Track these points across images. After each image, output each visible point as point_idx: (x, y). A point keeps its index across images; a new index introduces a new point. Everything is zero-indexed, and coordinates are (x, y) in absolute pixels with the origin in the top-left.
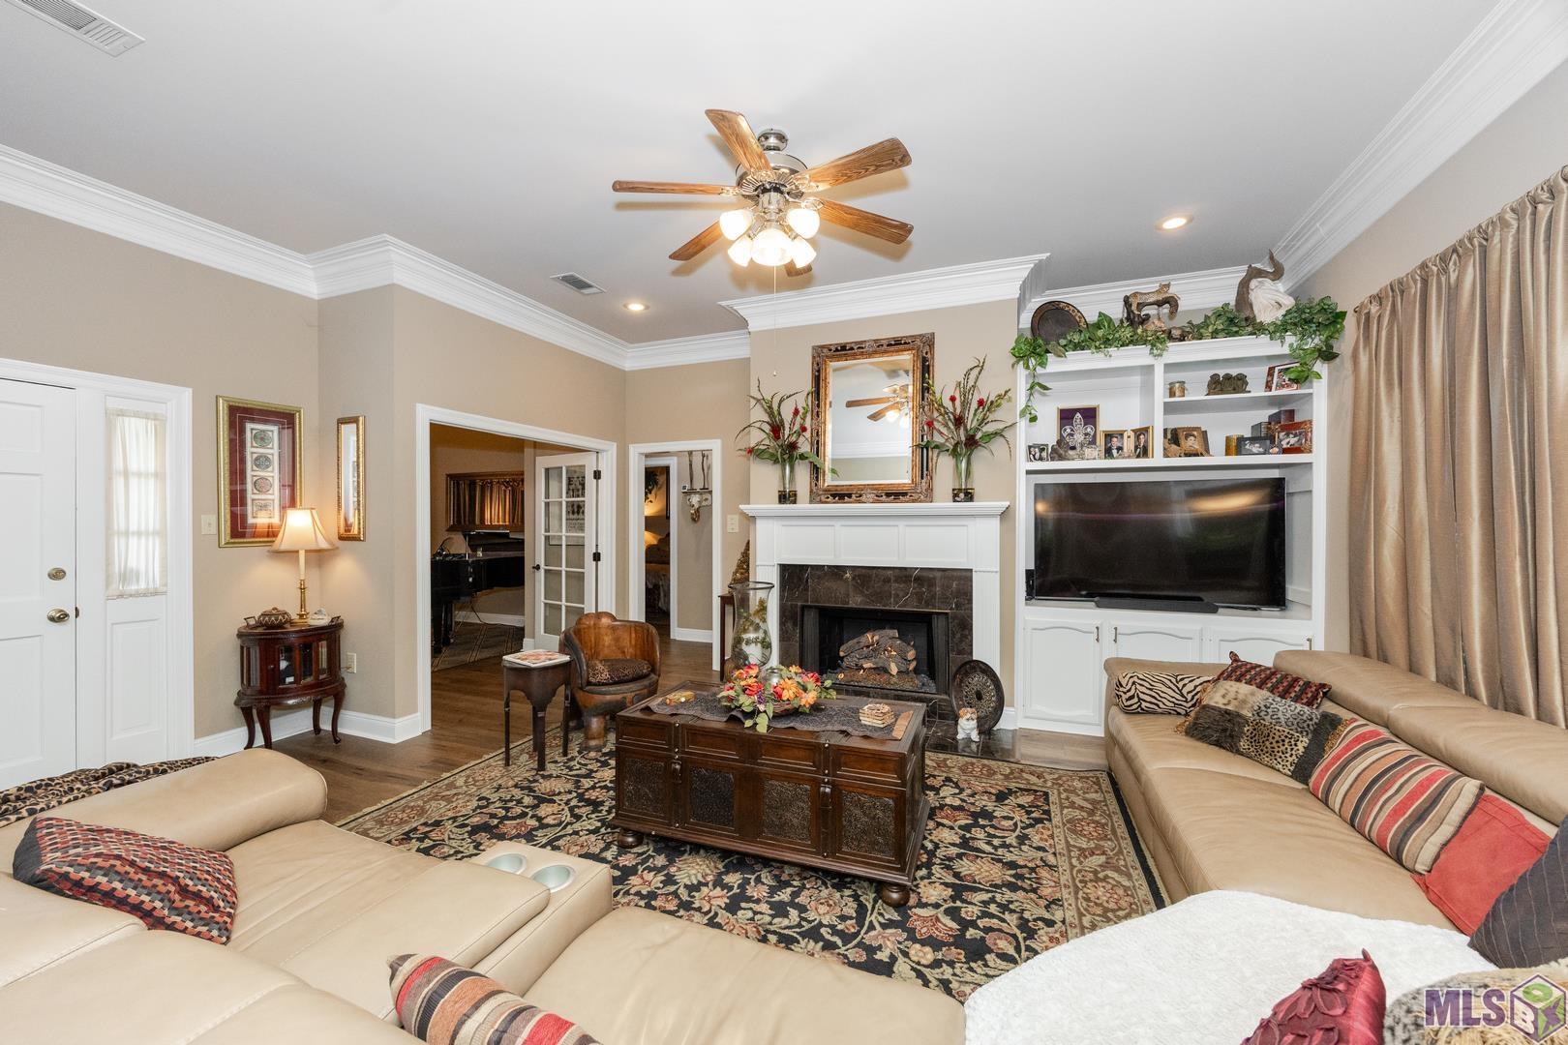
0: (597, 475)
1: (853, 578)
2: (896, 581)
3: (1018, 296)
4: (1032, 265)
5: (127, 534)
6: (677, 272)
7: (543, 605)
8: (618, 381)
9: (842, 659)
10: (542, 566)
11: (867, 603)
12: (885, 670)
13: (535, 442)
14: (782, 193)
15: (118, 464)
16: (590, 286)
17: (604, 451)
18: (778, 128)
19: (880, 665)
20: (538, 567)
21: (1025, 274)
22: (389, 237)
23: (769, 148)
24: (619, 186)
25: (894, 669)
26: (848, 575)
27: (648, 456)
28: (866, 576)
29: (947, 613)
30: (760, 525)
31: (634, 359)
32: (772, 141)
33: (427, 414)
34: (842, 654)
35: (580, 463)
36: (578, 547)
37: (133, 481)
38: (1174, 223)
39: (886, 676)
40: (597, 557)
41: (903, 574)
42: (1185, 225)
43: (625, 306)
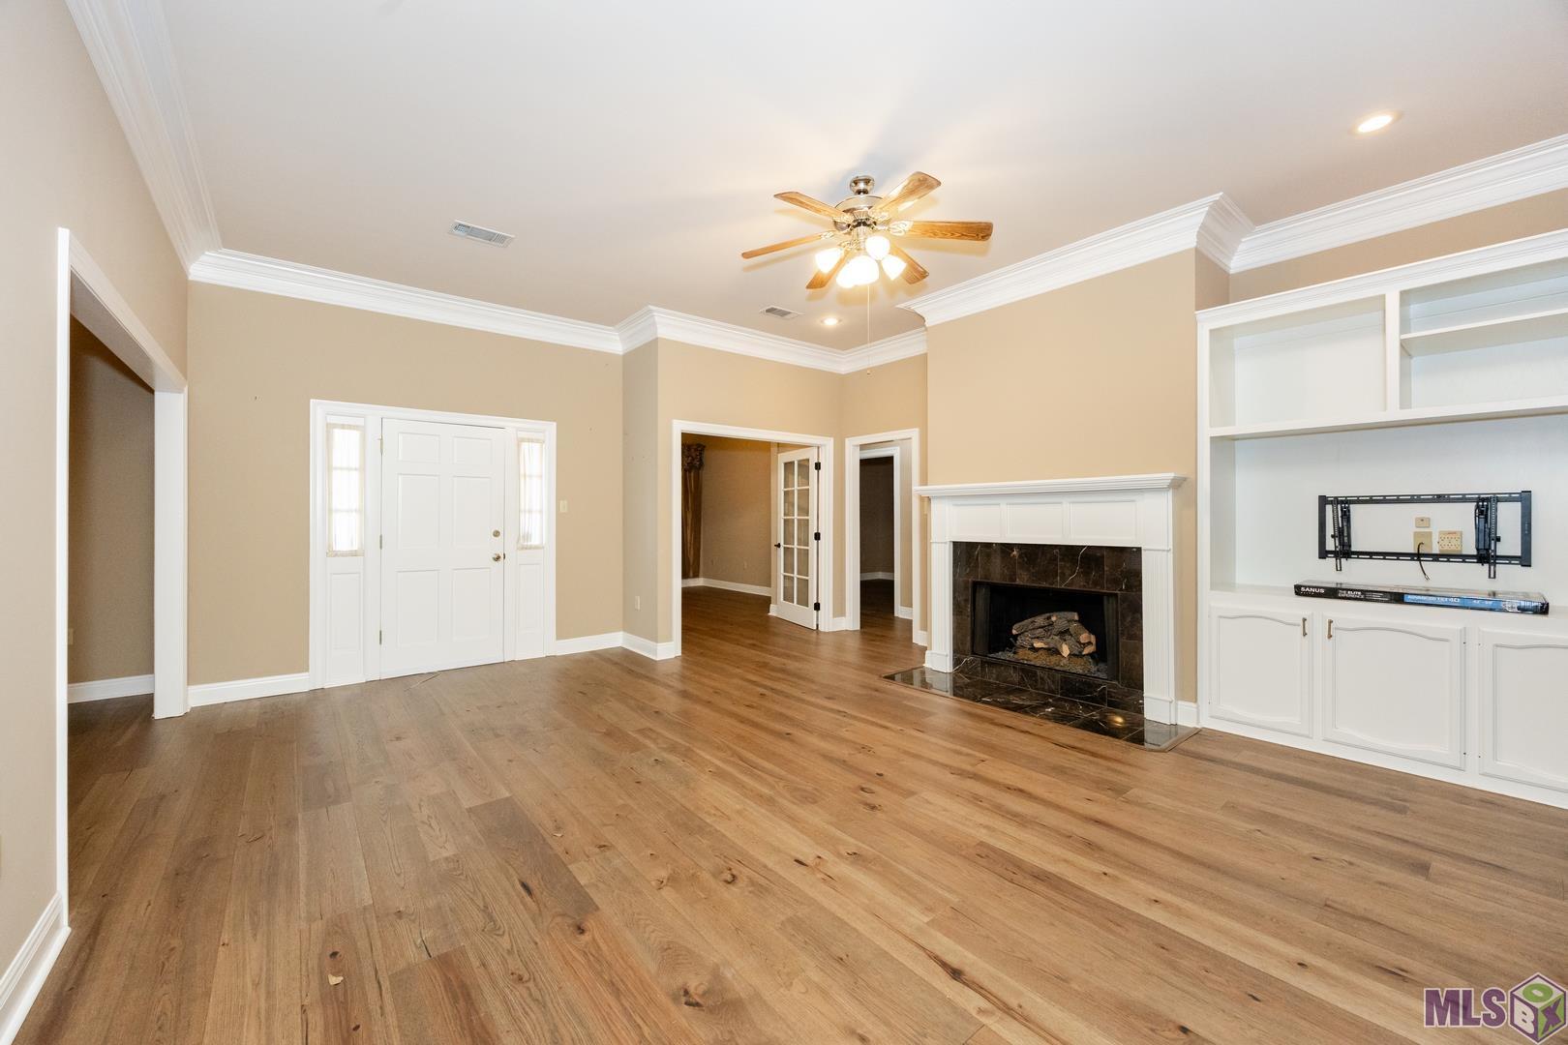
0: (818, 466)
1: (1020, 556)
2: (1062, 560)
3: (1195, 244)
4: (1207, 209)
5: (530, 511)
6: (810, 298)
7: (782, 577)
8: (840, 385)
9: (1015, 637)
10: (782, 544)
11: (1033, 581)
12: (1057, 652)
13: (778, 444)
14: (869, 225)
15: (522, 472)
16: (789, 313)
17: (825, 445)
18: (861, 175)
19: (1052, 645)
20: (779, 546)
21: (1201, 219)
22: (652, 307)
23: (859, 192)
24: (746, 255)
25: (1066, 651)
26: (1015, 553)
27: (863, 447)
28: (1033, 554)
29: (1116, 594)
30: (935, 506)
31: (845, 364)
32: (862, 186)
33: (681, 426)
34: (1014, 632)
35: (805, 458)
36: (804, 525)
37: (527, 479)
38: (1375, 123)
39: (1058, 657)
40: (817, 536)
41: (1070, 553)
42: (1394, 122)
43: (822, 322)
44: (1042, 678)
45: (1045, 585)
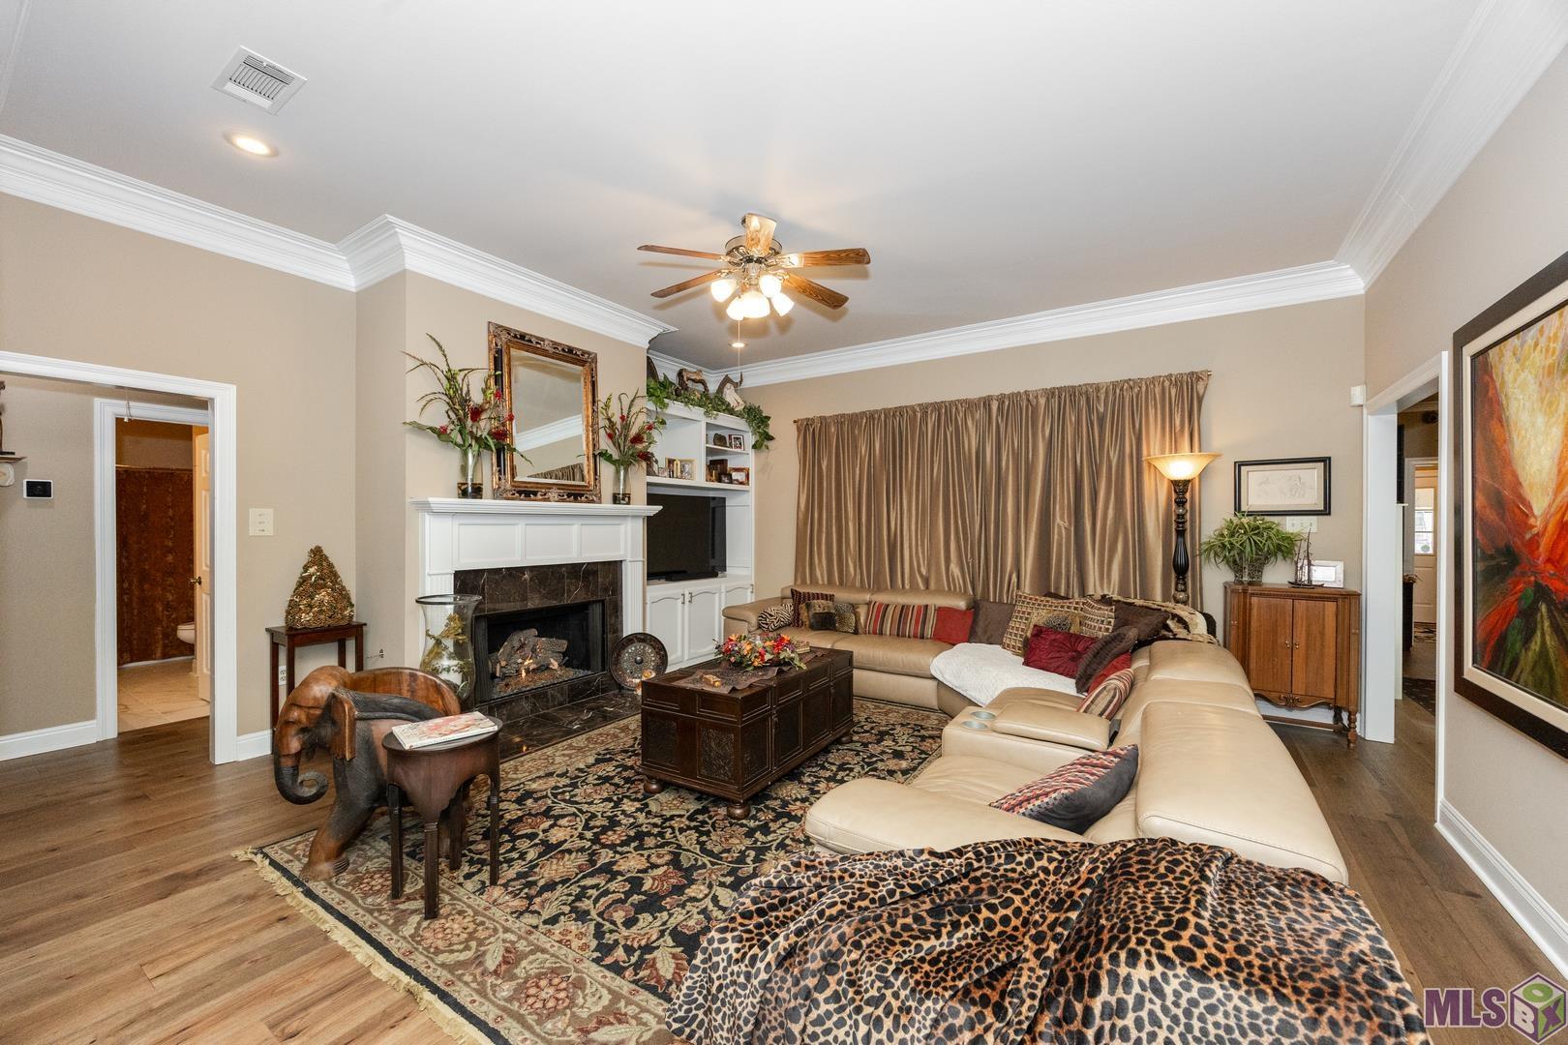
44: (552, 696)
45: (554, 603)
